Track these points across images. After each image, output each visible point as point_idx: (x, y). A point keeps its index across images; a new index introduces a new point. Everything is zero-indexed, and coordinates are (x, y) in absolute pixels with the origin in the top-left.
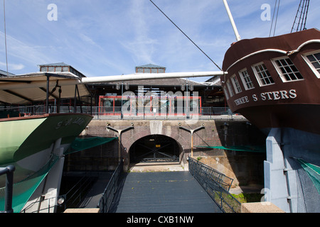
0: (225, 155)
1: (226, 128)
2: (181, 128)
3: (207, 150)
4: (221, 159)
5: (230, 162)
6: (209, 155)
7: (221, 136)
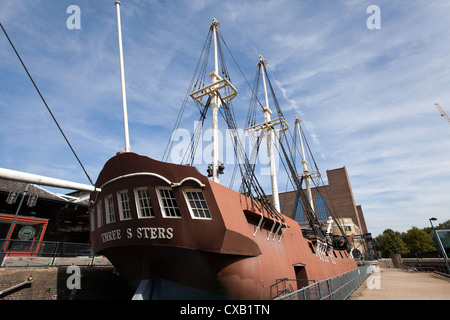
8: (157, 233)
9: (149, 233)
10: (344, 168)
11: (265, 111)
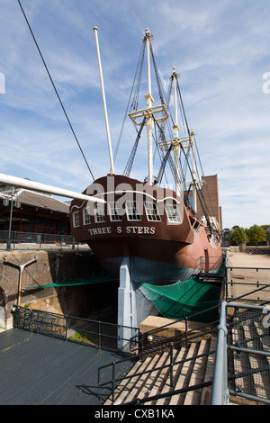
0: (55, 294)
1: (58, 260)
2: (6, 263)
3: (38, 291)
4: (52, 299)
5: (60, 301)
6: (40, 297)
7: (53, 271)
8: (143, 230)
9: (137, 230)
10: (216, 176)
11: (175, 127)
